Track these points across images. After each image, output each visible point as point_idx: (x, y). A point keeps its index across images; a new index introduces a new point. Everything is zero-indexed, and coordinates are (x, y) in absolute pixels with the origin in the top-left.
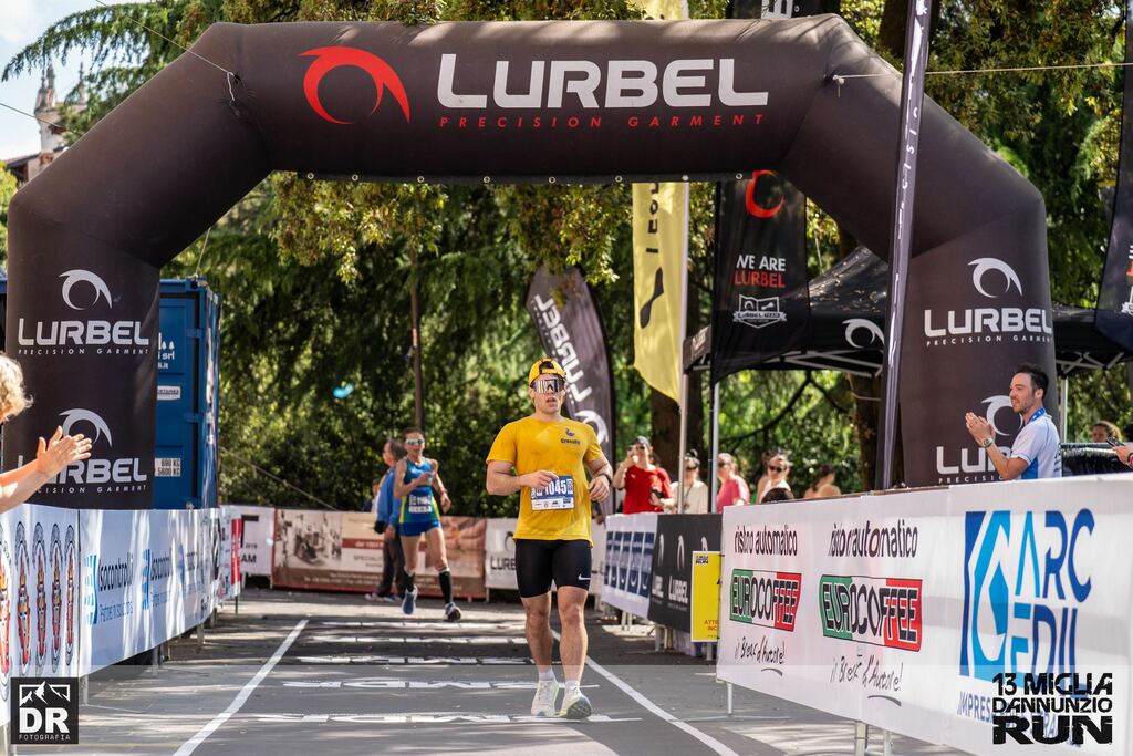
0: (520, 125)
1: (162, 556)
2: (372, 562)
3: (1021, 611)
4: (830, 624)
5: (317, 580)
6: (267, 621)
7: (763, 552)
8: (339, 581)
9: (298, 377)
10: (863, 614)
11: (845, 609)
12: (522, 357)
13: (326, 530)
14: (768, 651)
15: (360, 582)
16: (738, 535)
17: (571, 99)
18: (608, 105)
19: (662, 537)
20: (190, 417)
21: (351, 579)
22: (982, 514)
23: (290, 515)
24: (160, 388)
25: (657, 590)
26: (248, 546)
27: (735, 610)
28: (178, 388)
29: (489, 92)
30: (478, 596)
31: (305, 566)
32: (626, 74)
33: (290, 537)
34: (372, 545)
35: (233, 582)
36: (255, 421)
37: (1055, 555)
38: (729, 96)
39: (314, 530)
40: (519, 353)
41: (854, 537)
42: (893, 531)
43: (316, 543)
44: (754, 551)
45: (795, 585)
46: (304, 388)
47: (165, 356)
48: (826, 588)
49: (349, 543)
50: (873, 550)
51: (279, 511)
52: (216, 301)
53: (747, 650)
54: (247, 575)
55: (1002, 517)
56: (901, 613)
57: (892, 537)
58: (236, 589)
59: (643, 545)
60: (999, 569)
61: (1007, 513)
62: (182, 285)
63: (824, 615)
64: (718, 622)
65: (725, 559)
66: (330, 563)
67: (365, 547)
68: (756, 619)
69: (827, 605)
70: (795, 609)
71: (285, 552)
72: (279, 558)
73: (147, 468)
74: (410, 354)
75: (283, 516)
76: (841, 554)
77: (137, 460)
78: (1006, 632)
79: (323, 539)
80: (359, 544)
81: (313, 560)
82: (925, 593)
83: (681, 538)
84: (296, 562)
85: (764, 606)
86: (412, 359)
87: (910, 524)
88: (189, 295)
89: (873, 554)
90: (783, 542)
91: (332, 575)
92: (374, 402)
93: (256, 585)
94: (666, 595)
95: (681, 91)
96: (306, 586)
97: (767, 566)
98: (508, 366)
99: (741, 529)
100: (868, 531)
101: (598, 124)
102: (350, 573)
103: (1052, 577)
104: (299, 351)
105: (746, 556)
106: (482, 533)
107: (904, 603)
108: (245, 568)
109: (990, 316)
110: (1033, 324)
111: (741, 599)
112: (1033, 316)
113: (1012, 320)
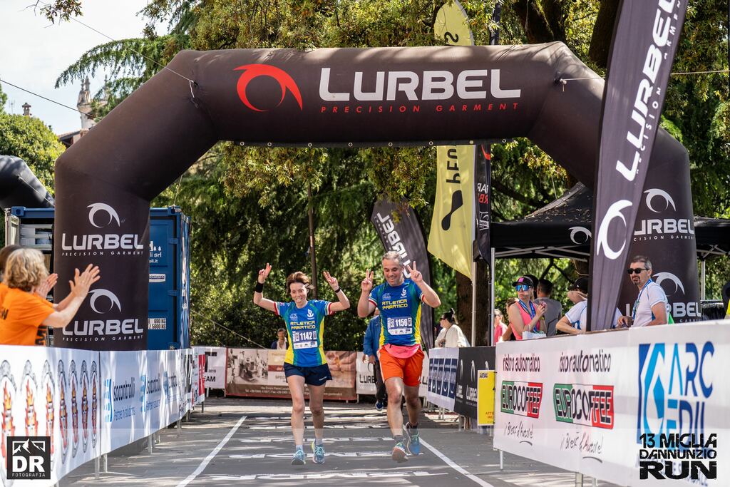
0: (370, 111)
1: (154, 379)
3: (672, 404)
4: (560, 414)
5: (253, 391)
6: (221, 417)
7: (520, 370)
8: (266, 392)
9: (240, 266)
10: (579, 407)
11: (569, 404)
12: (376, 253)
13: (258, 360)
14: (523, 430)
15: (280, 392)
16: (505, 360)
17: (401, 95)
18: (423, 99)
19: (462, 361)
20: (172, 293)
21: (276, 391)
22: (648, 346)
23: (236, 352)
24: (150, 275)
25: (459, 394)
26: (210, 371)
27: (504, 406)
28: (164, 275)
29: (351, 91)
30: (352, 399)
31: (246, 383)
32: (434, 79)
33: (237, 365)
35: (200, 394)
36: (213, 293)
37: (692, 369)
38: (497, 92)
39: (251, 361)
40: (374, 251)
41: (573, 360)
42: (597, 356)
43: (252, 369)
44: (515, 369)
45: (539, 390)
46: (244, 273)
47: (156, 255)
48: (557, 392)
49: (273, 368)
50: (585, 368)
51: (229, 349)
52: (187, 222)
53: (510, 428)
54: (209, 389)
55: (660, 347)
56: (602, 406)
57: (596, 360)
58: (202, 398)
59: (451, 367)
60: (659, 379)
61: (663, 345)
62: (165, 211)
63: (556, 408)
64: (494, 413)
65: (497, 375)
66: (261, 381)
68: (516, 411)
69: (558, 402)
70: (539, 405)
71: (233, 374)
72: (230, 378)
73: (143, 324)
74: (308, 252)
75: (232, 353)
76: (566, 370)
77: (137, 320)
78: (663, 417)
80: (278, 369)
81: (250, 379)
82: (616, 394)
83: (473, 362)
84: (240, 381)
85: (521, 403)
86: (310, 254)
87: (606, 352)
88: (170, 217)
89: (584, 370)
90: (532, 363)
91: (262, 388)
93: (216, 395)
94: (465, 397)
95: (468, 89)
96: (247, 395)
97: (522, 379)
98: (367, 259)
99: (507, 357)
100: (582, 356)
101: (418, 110)
102: (273, 386)
103: (690, 382)
104: (240, 250)
105: (509, 373)
106: (354, 360)
107: (603, 400)
108: (208, 385)
109: (657, 224)
110: (682, 228)
111: (507, 399)
112: (682, 223)
113: (670, 226)
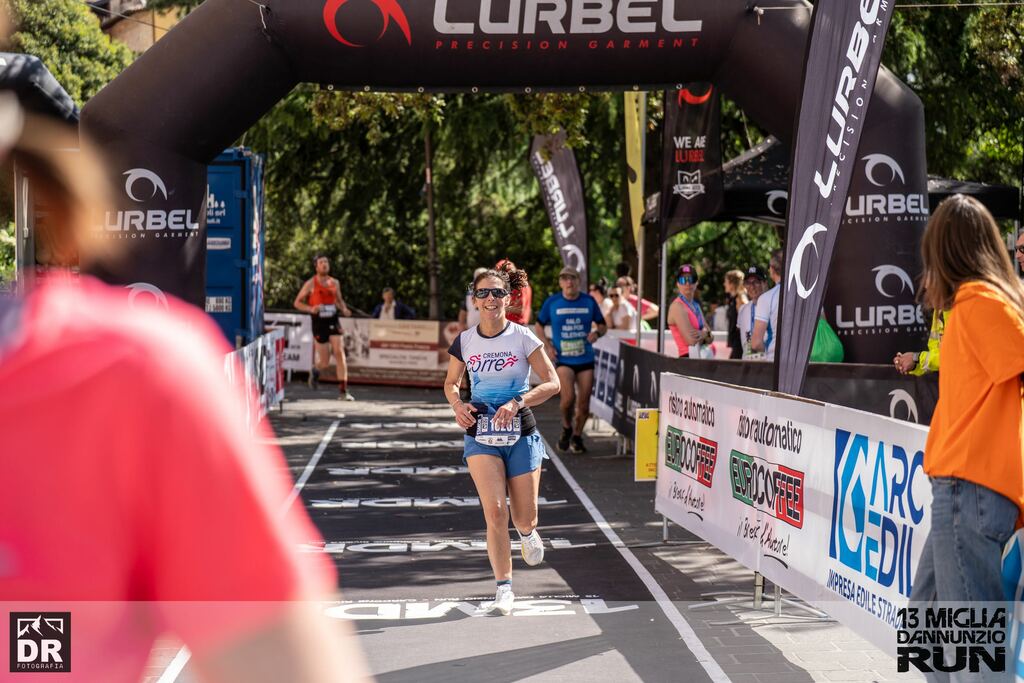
0: (501, 47)
2: (394, 360)
3: (874, 518)
4: (738, 489)
6: (306, 422)
7: (689, 418)
8: (367, 376)
9: (334, 206)
10: (761, 489)
11: (749, 480)
12: (518, 181)
13: (357, 333)
14: (692, 498)
15: (384, 376)
16: (672, 399)
17: (542, 27)
18: (571, 32)
19: (622, 362)
20: (239, 263)
21: (377, 374)
22: (847, 434)
25: (618, 403)
26: (293, 347)
27: (669, 458)
28: (228, 240)
29: (475, 20)
32: (587, 6)
34: (394, 346)
35: (278, 390)
37: (899, 481)
38: (671, 24)
39: (347, 334)
40: (514, 179)
41: (755, 426)
42: (784, 429)
43: (348, 345)
44: (683, 415)
45: (713, 450)
46: (339, 213)
47: (218, 213)
48: (735, 461)
49: (376, 345)
50: (769, 440)
52: (261, 163)
53: (678, 493)
54: (292, 371)
55: (862, 440)
56: (789, 495)
57: (783, 434)
58: (281, 395)
59: (609, 364)
60: (859, 481)
62: (231, 154)
63: (734, 482)
64: (656, 465)
65: (662, 416)
66: (360, 361)
67: (389, 348)
68: (684, 470)
69: (735, 474)
70: (712, 471)
74: (424, 189)
76: (746, 436)
78: (862, 531)
79: (355, 341)
80: (383, 346)
82: (807, 484)
83: (636, 368)
85: (690, 461)
86: (426, 193)
87: (796, 426)
88: (236, 162)
89: (769, 444)
90: (706, 415)
91: (362, 371)
92: (397, 221)
93: (300, 376)
94: (625, 411)
95: (632, 20)
97: (693, 430)
98: (506, 189)
99: (674, 395)
100: (766, 424)
101: (565, 47)
102: (376, 369)
103: (896, 498)
104: (334, 185)
105: (677, 417)
107: (791, 488)
108: (289, 366)
109: (879, 201)
110: (913, 207)
111: (674, 450)
112: (913, 200)
113: (897, 204)
